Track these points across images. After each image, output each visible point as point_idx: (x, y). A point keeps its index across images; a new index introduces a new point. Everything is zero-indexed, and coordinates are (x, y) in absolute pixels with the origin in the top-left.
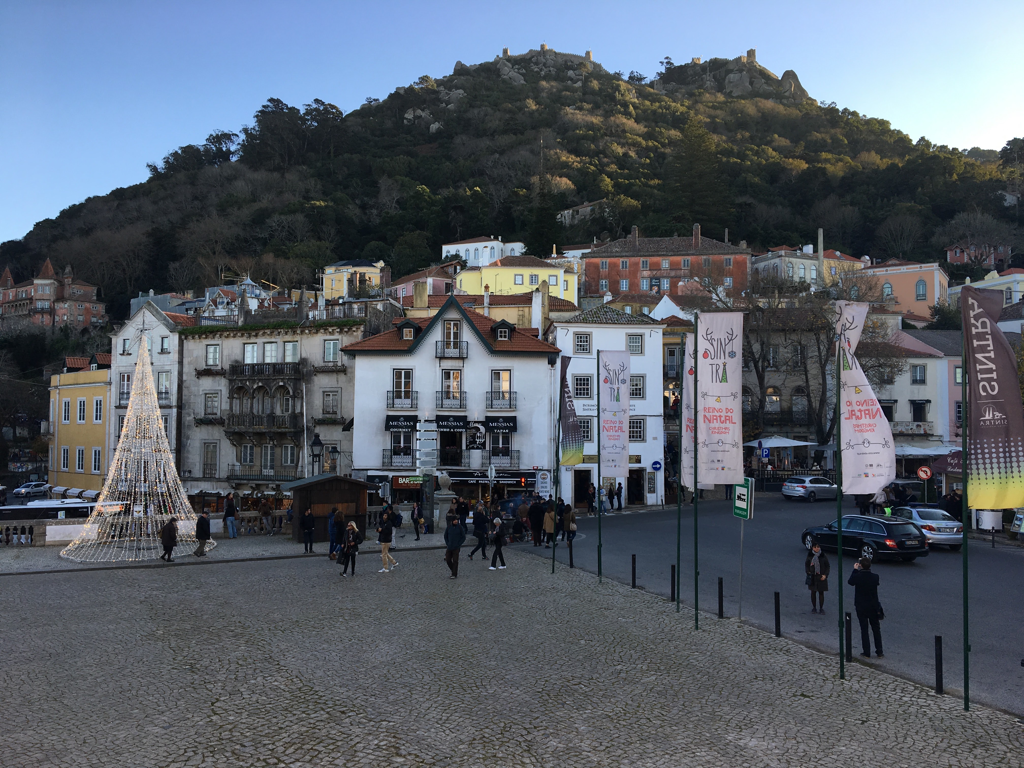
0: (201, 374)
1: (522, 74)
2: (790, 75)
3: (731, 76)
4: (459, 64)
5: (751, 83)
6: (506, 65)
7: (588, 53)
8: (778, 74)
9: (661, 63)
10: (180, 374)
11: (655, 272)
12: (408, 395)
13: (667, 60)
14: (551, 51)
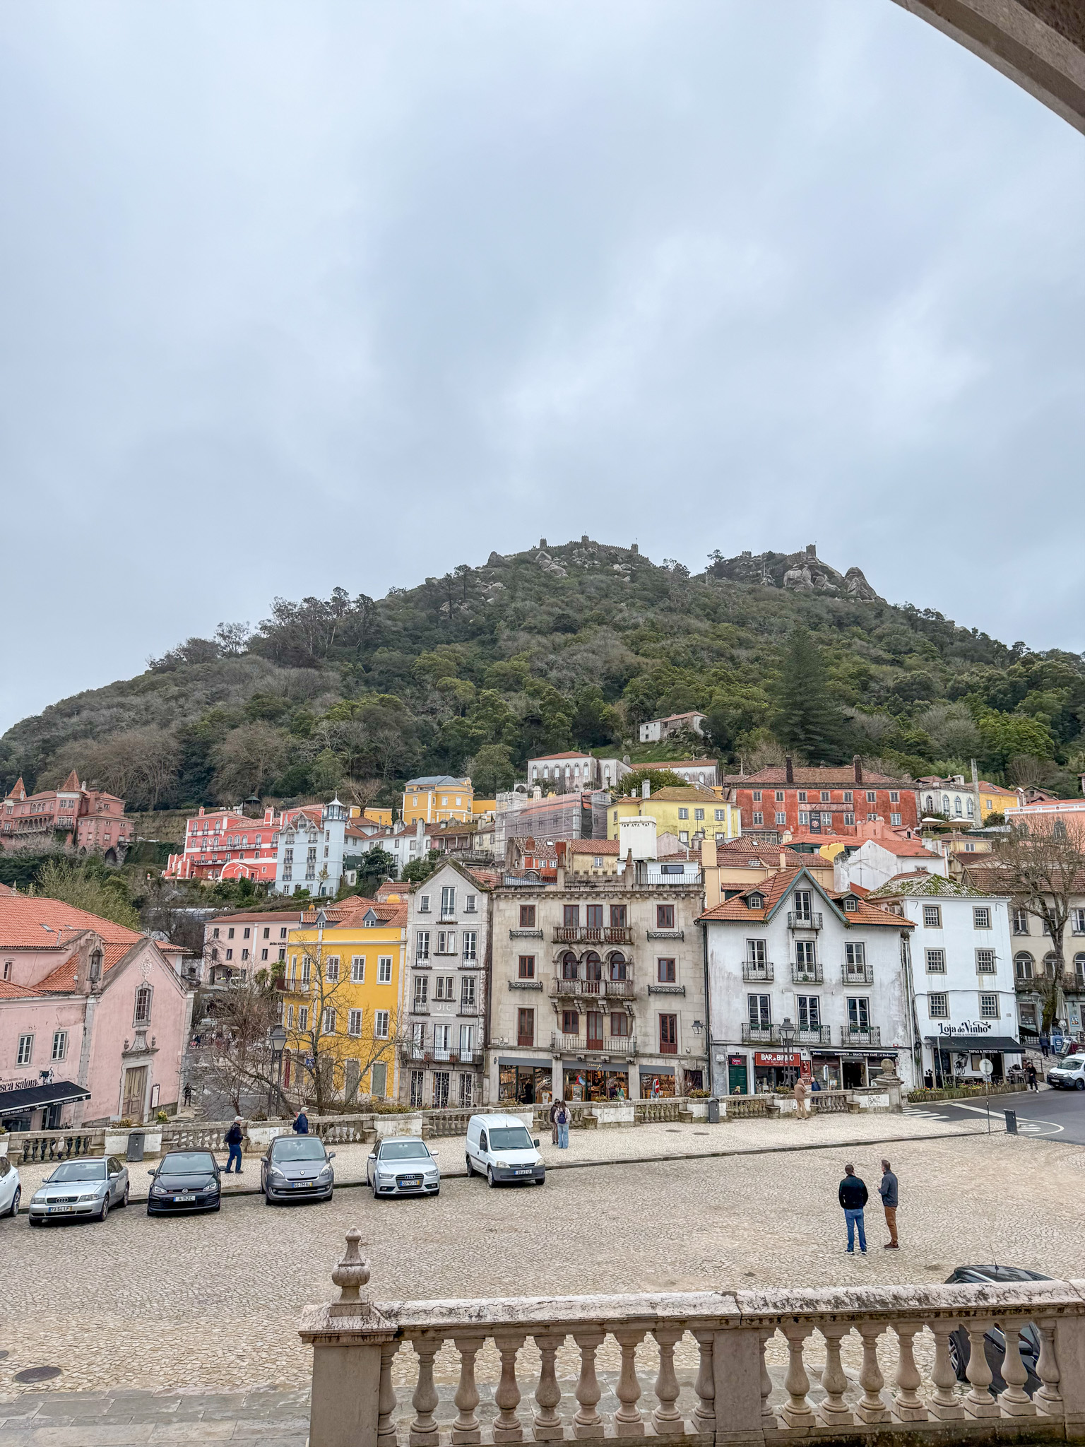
0: (513, 936)
1: (564, 567)
2: (855, 573)
3: (791, 573)
4: (493, 553)
5: (813, 580)
6: (546, 558)
7: (635, 547)
8: (843, 572)
9: (711, 557)
10: (490, 935)
11: (814, 806)
12: (761, 966)
13: (716, 554)
14: (595, 543)
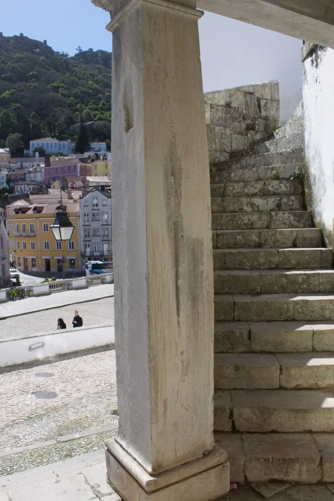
7: (45, 41)
9: (77, 49)
13: (78, 48)
14: (26, 37)
